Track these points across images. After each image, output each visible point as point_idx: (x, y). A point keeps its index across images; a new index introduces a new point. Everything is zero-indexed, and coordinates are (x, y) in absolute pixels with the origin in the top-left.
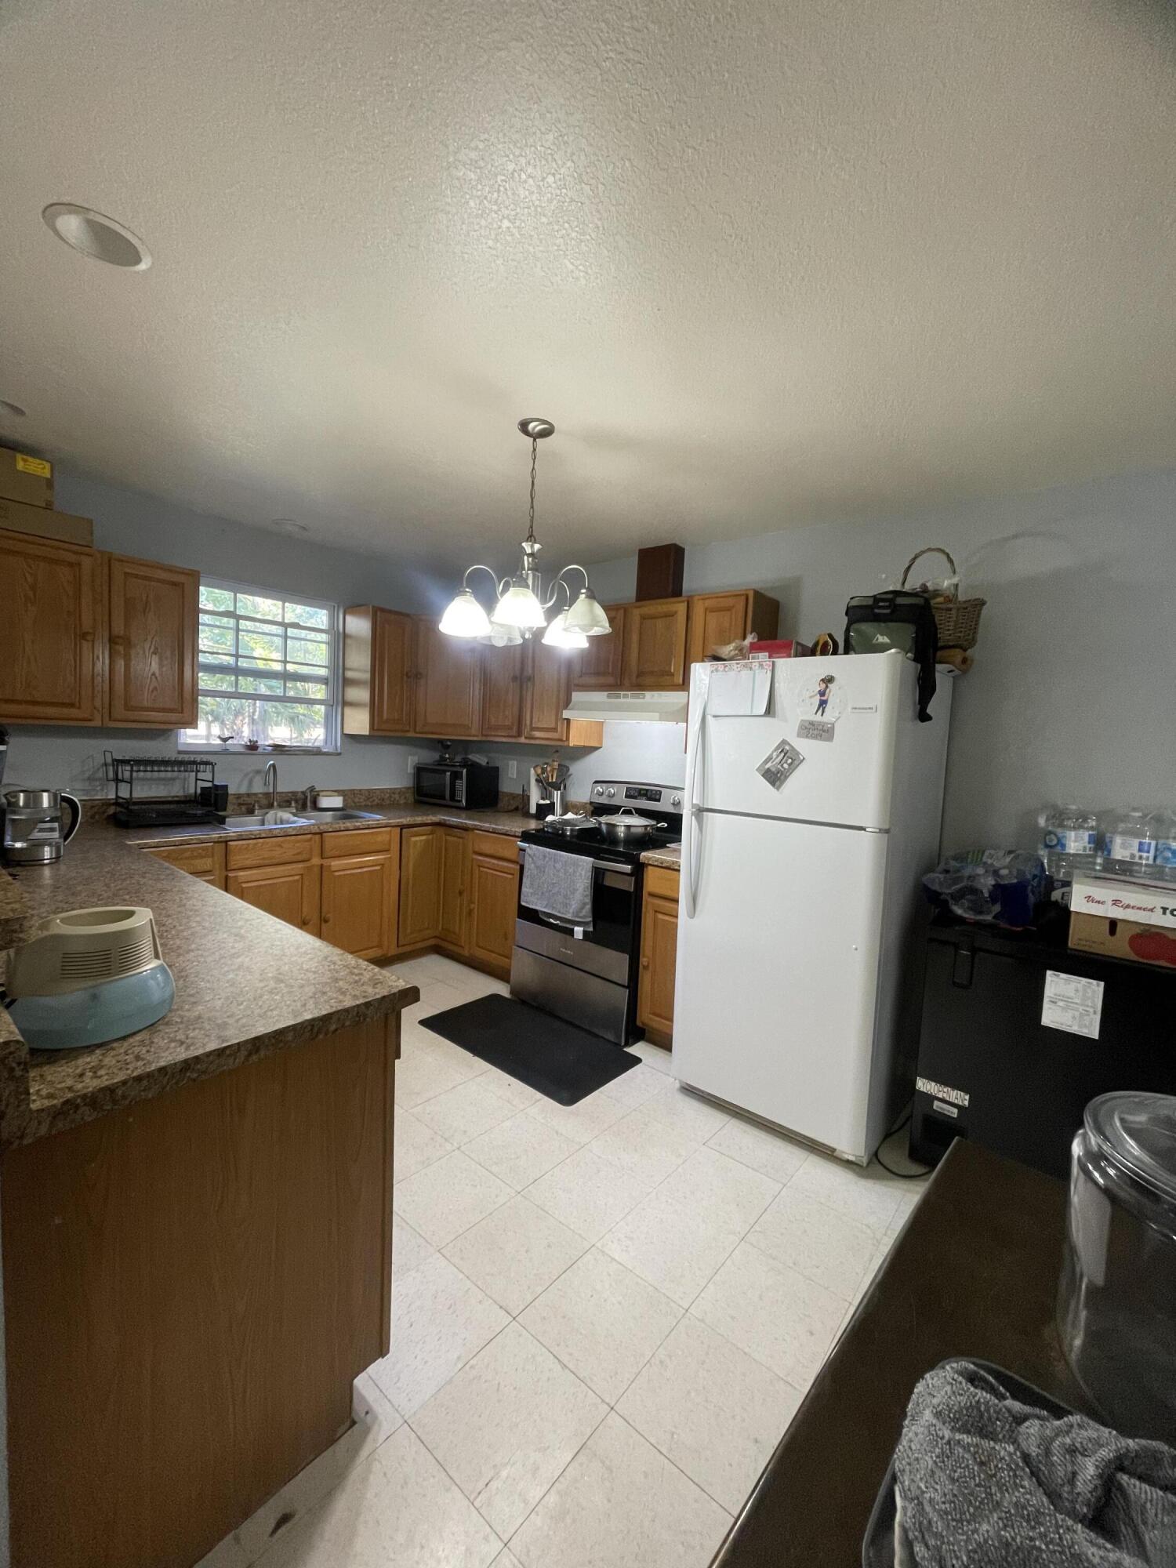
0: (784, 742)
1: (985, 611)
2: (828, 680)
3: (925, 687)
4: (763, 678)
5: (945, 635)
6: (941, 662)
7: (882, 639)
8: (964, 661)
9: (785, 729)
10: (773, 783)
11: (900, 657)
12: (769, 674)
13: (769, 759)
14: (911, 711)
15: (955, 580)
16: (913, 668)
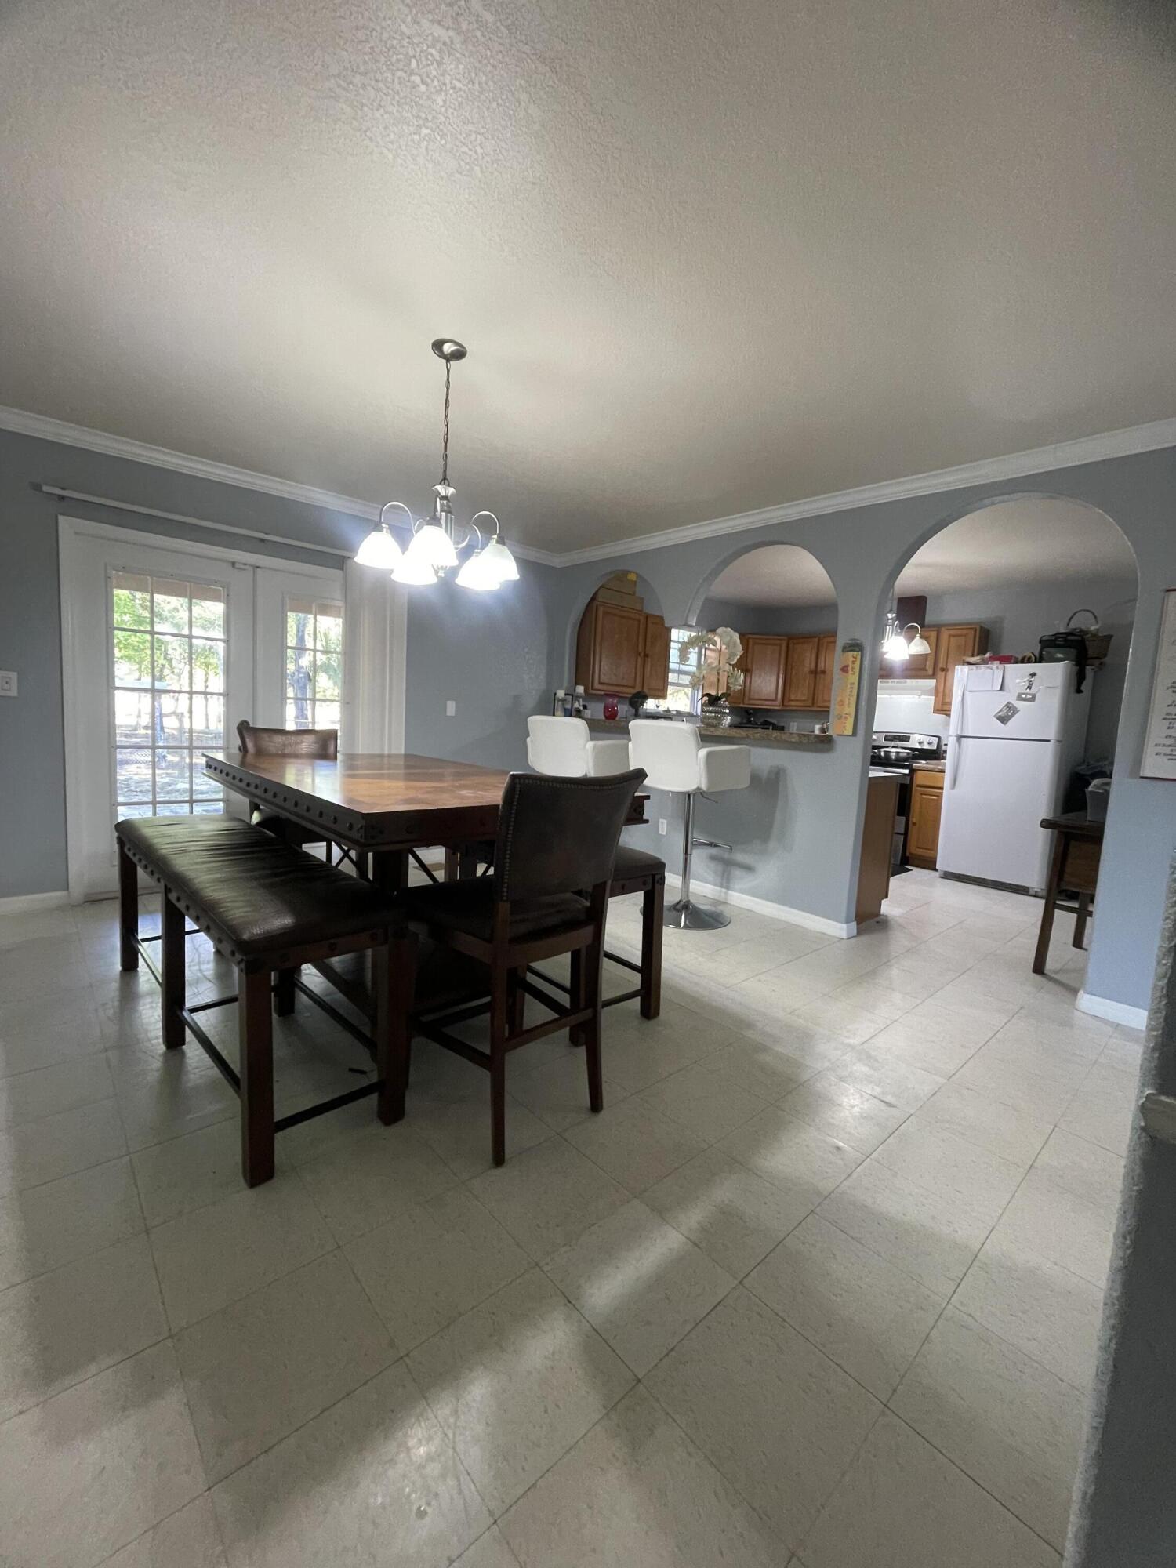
0: (1009, 703)
1: (1113, 640)
2: (1033, 675)
3: (1080, 677)
4: (999, 674)
5: (1091, 652)
6: (1088, 665)
7: (1060, 656)
8: (1101, 664)
9: (1010, 697)
10: (1002, 722)
11: (1070, 665)
12: (1002, 672)
13: (1001, 711)
14: (1073, 689)
15: (1097, 627)
16: (1076, 669)
